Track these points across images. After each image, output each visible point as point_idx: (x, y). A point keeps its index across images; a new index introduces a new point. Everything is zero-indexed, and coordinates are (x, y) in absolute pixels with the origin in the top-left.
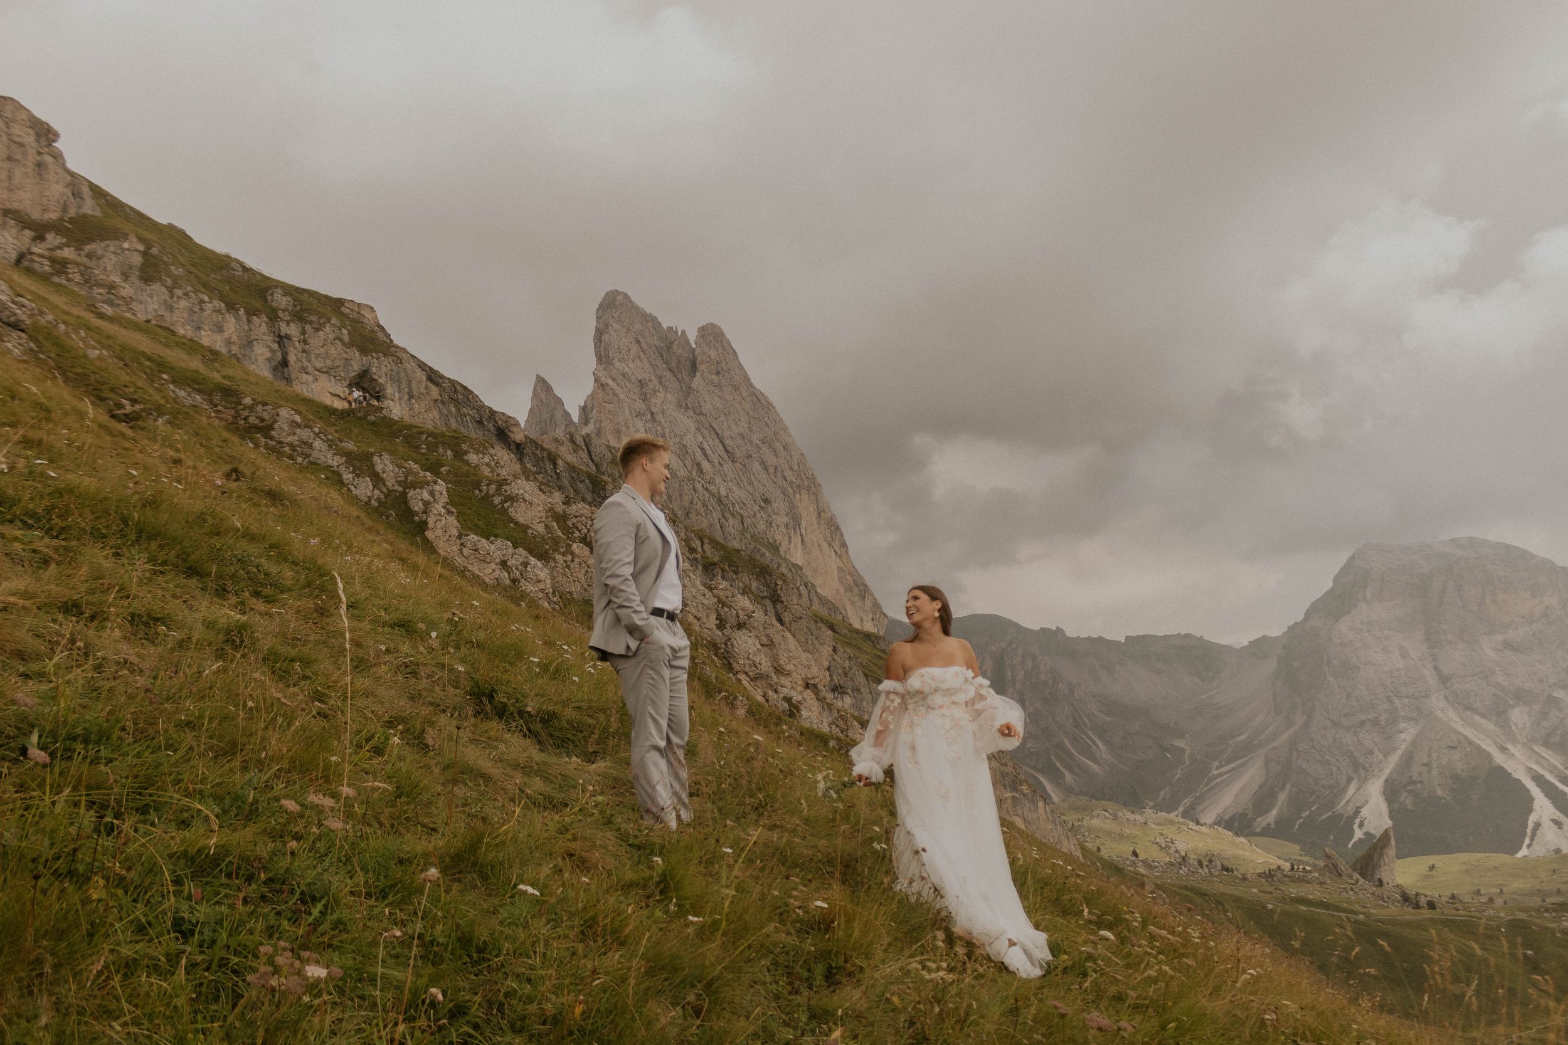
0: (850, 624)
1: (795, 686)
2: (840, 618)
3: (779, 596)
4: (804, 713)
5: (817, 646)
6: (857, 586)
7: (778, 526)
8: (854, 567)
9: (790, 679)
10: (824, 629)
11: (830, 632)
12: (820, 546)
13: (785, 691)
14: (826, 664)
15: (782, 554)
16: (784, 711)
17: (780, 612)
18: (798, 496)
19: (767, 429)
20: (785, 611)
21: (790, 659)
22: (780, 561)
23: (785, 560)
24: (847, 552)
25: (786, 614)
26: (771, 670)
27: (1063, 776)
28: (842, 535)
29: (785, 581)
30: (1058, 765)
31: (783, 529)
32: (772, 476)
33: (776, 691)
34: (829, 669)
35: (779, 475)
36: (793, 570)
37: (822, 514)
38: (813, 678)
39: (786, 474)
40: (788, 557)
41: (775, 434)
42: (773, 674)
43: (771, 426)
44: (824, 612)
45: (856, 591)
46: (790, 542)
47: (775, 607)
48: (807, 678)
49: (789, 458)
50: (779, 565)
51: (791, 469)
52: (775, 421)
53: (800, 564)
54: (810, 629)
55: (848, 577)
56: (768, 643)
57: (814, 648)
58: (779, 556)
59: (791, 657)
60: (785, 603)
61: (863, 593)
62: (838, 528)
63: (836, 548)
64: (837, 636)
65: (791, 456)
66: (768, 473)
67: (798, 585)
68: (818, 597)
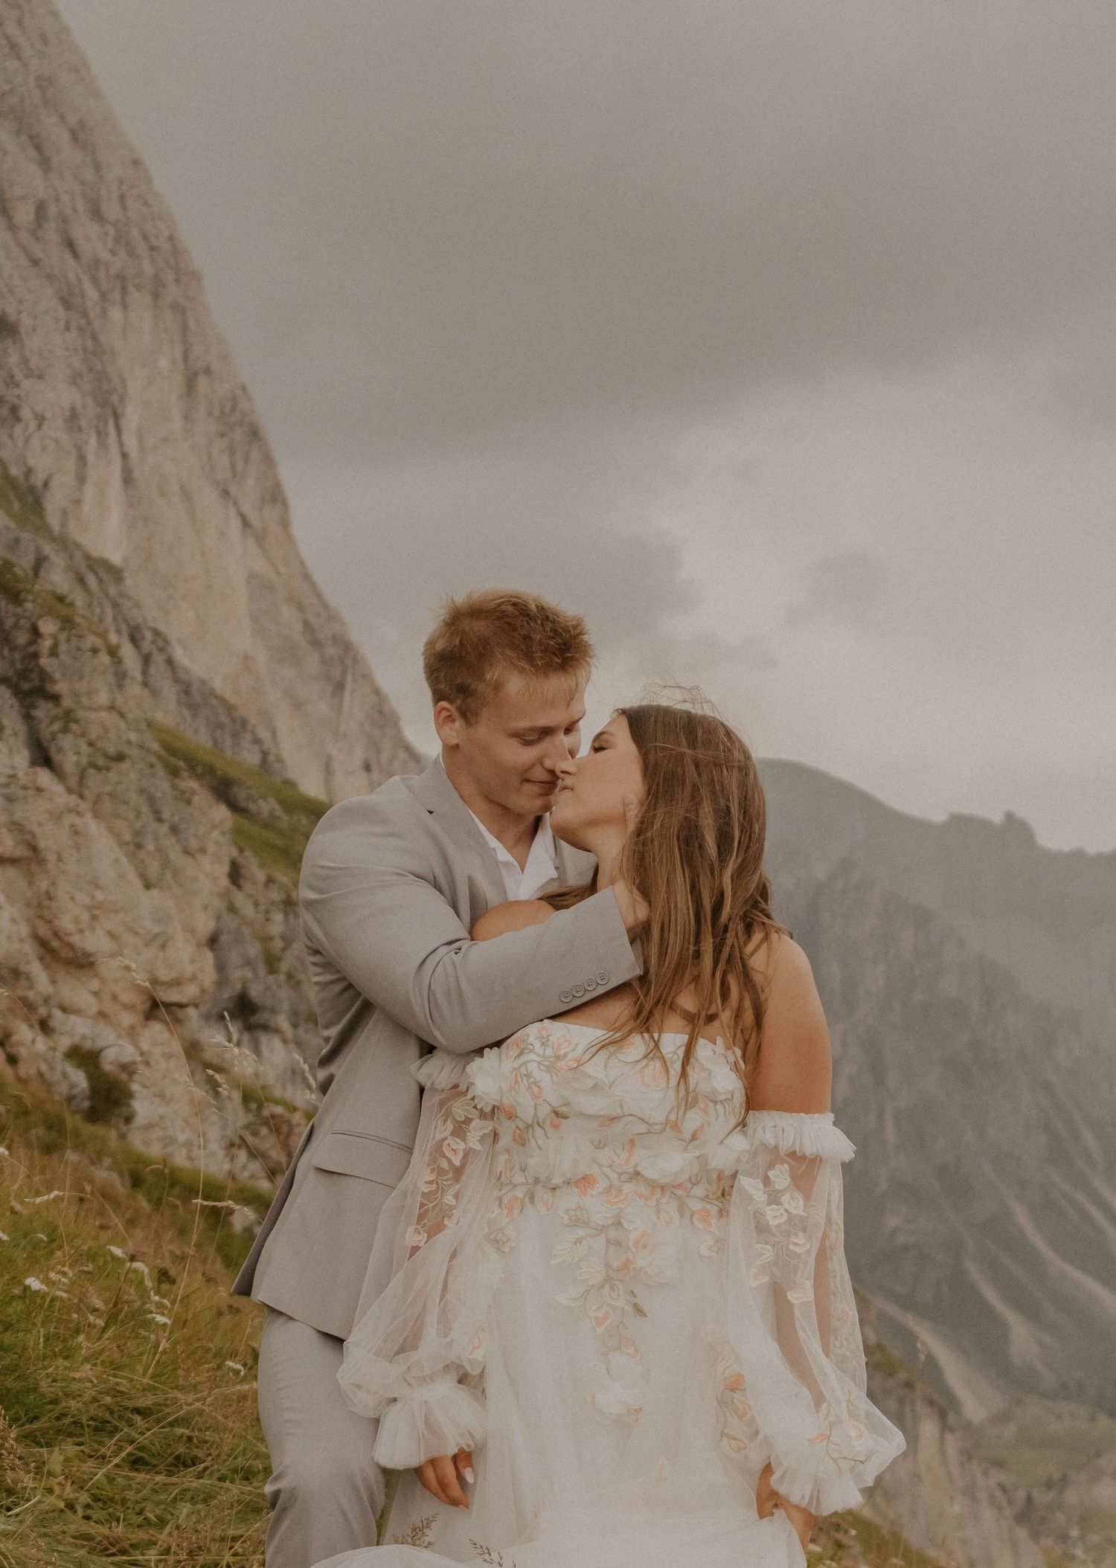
0: (290, 784)
1: (108, 1007)
2: (251, 757)
3: (44, 676)
4: (143, 1107)
5: (176, 857)
6: (316, 643)
7: (41, 420)
8: (307, 577)
9: (95, 985)
10: (202, 797)
11: (221, 813)
12: (187, 495)
13: (76, 1029)
14: (205, 925)
15: (53, 520)
16: (70, 1099)
17: (46, 730)
18: (116, 314)
19: (13, 64)
20: (65, 730)
21: (96, 912)
22: (48, 549)
23: (63, 543)
24: (285, 523)
25: (67, 742)
26: (29, 948)
27: (1003, 1330)
28: (268, 460)
29: (67, 623)
30: (989, 1292)
31: (55, 429)
32: (24, 236)
33: (45, 1026)
34: (213, 941)
35: (51, 231)
36: (91, 580)
37: (202, 382)
38: (177, 982)
39: (77, 233)
40: (76, 534)
41: (45, 83)
42: (36, 969)
43: (27, 51)
44: (199, 737)
45: (312, 662)
46: (82, 479)
47: (27, 717)
48: (155, 981)
49: (89, 174)
50: (40, 563)
51: (96, 213)
52: (44, 39)
53: (116, 558)
54: (151, 801)
55: (287, 613)
56: (21, 852)
57: (166, 863)
58: (42, 528)
59: (98, 906)
60: (67, 702)
61: (336, 672)
62: (255, 433)
63: (247, 508)
64: (245, 824)
65: (97, 167)
66: (12, 227)
67: (113, 638)
68: (177, 680)
